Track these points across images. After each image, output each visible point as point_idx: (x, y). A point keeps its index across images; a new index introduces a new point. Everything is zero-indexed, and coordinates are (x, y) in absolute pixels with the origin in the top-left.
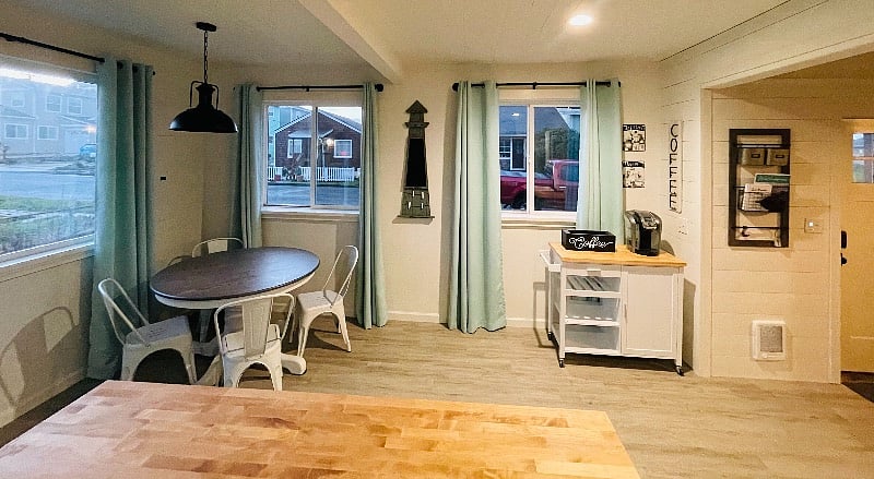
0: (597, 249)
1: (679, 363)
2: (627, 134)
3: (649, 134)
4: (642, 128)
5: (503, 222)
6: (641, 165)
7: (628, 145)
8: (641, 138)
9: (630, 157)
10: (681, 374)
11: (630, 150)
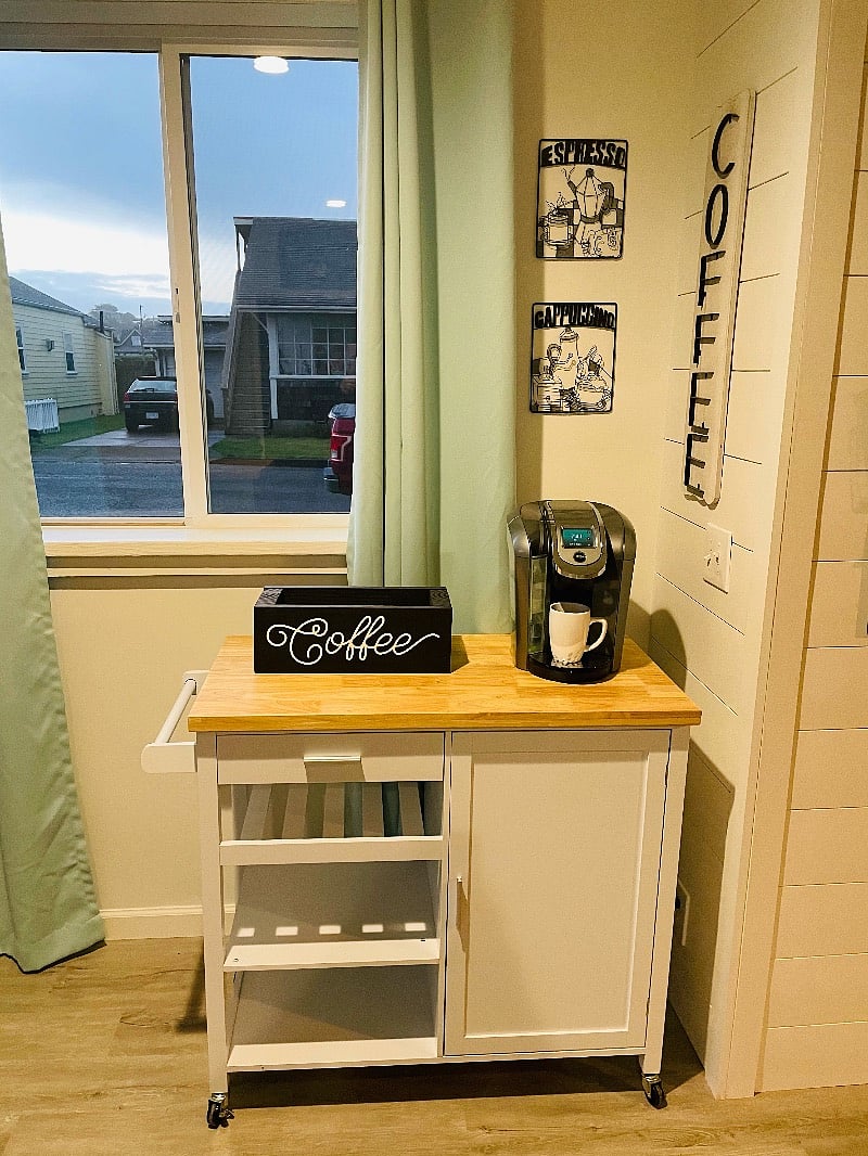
0: (375, 664)
1: (652, 1066)
2: (556, 184)
3: (639, 185)
4: (616, 156)
5: (52, 562)
6: (602, 319)
7: (558, 233)
8: (610, 203)
9: (562, 283)
10: (657, 1100)
11: (565, 253)
